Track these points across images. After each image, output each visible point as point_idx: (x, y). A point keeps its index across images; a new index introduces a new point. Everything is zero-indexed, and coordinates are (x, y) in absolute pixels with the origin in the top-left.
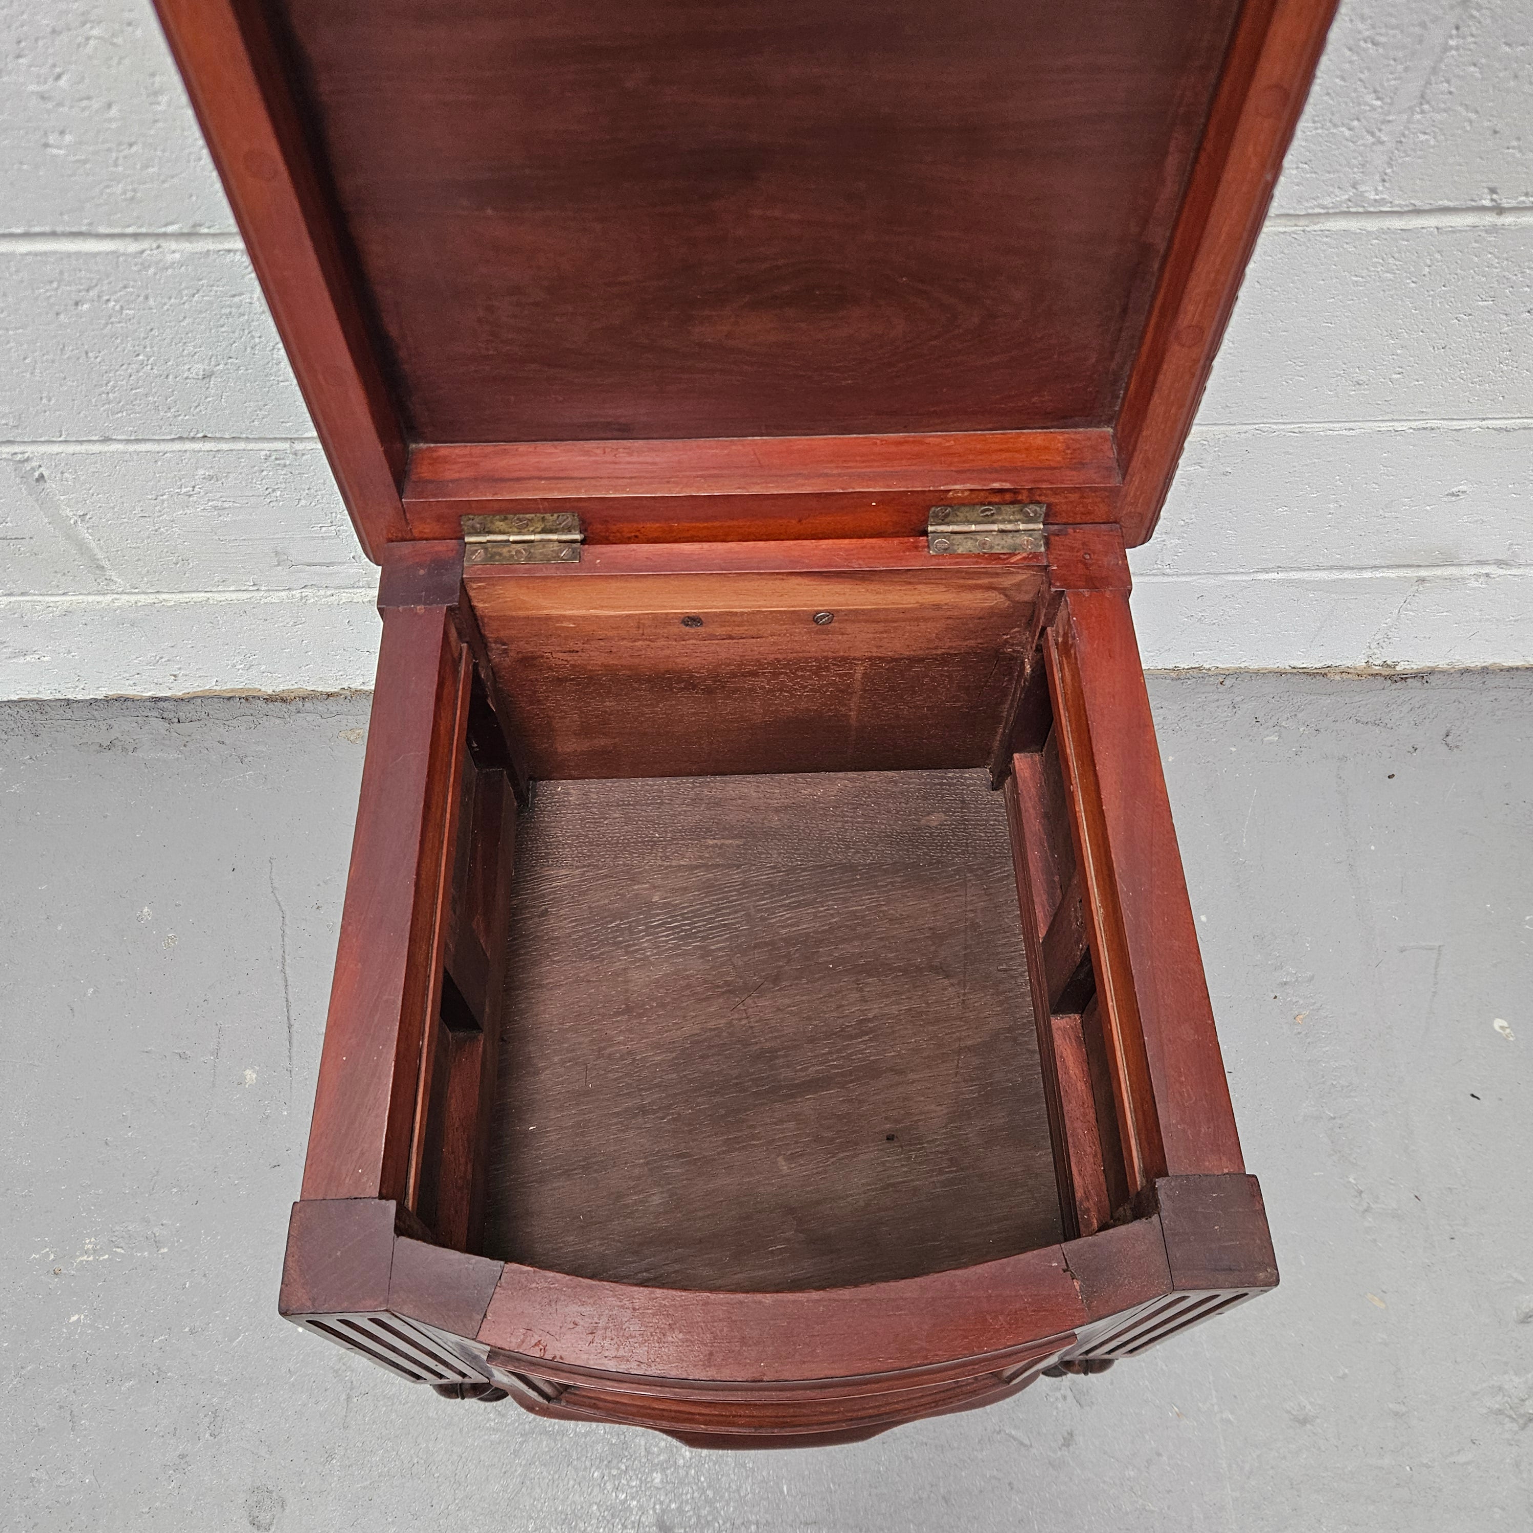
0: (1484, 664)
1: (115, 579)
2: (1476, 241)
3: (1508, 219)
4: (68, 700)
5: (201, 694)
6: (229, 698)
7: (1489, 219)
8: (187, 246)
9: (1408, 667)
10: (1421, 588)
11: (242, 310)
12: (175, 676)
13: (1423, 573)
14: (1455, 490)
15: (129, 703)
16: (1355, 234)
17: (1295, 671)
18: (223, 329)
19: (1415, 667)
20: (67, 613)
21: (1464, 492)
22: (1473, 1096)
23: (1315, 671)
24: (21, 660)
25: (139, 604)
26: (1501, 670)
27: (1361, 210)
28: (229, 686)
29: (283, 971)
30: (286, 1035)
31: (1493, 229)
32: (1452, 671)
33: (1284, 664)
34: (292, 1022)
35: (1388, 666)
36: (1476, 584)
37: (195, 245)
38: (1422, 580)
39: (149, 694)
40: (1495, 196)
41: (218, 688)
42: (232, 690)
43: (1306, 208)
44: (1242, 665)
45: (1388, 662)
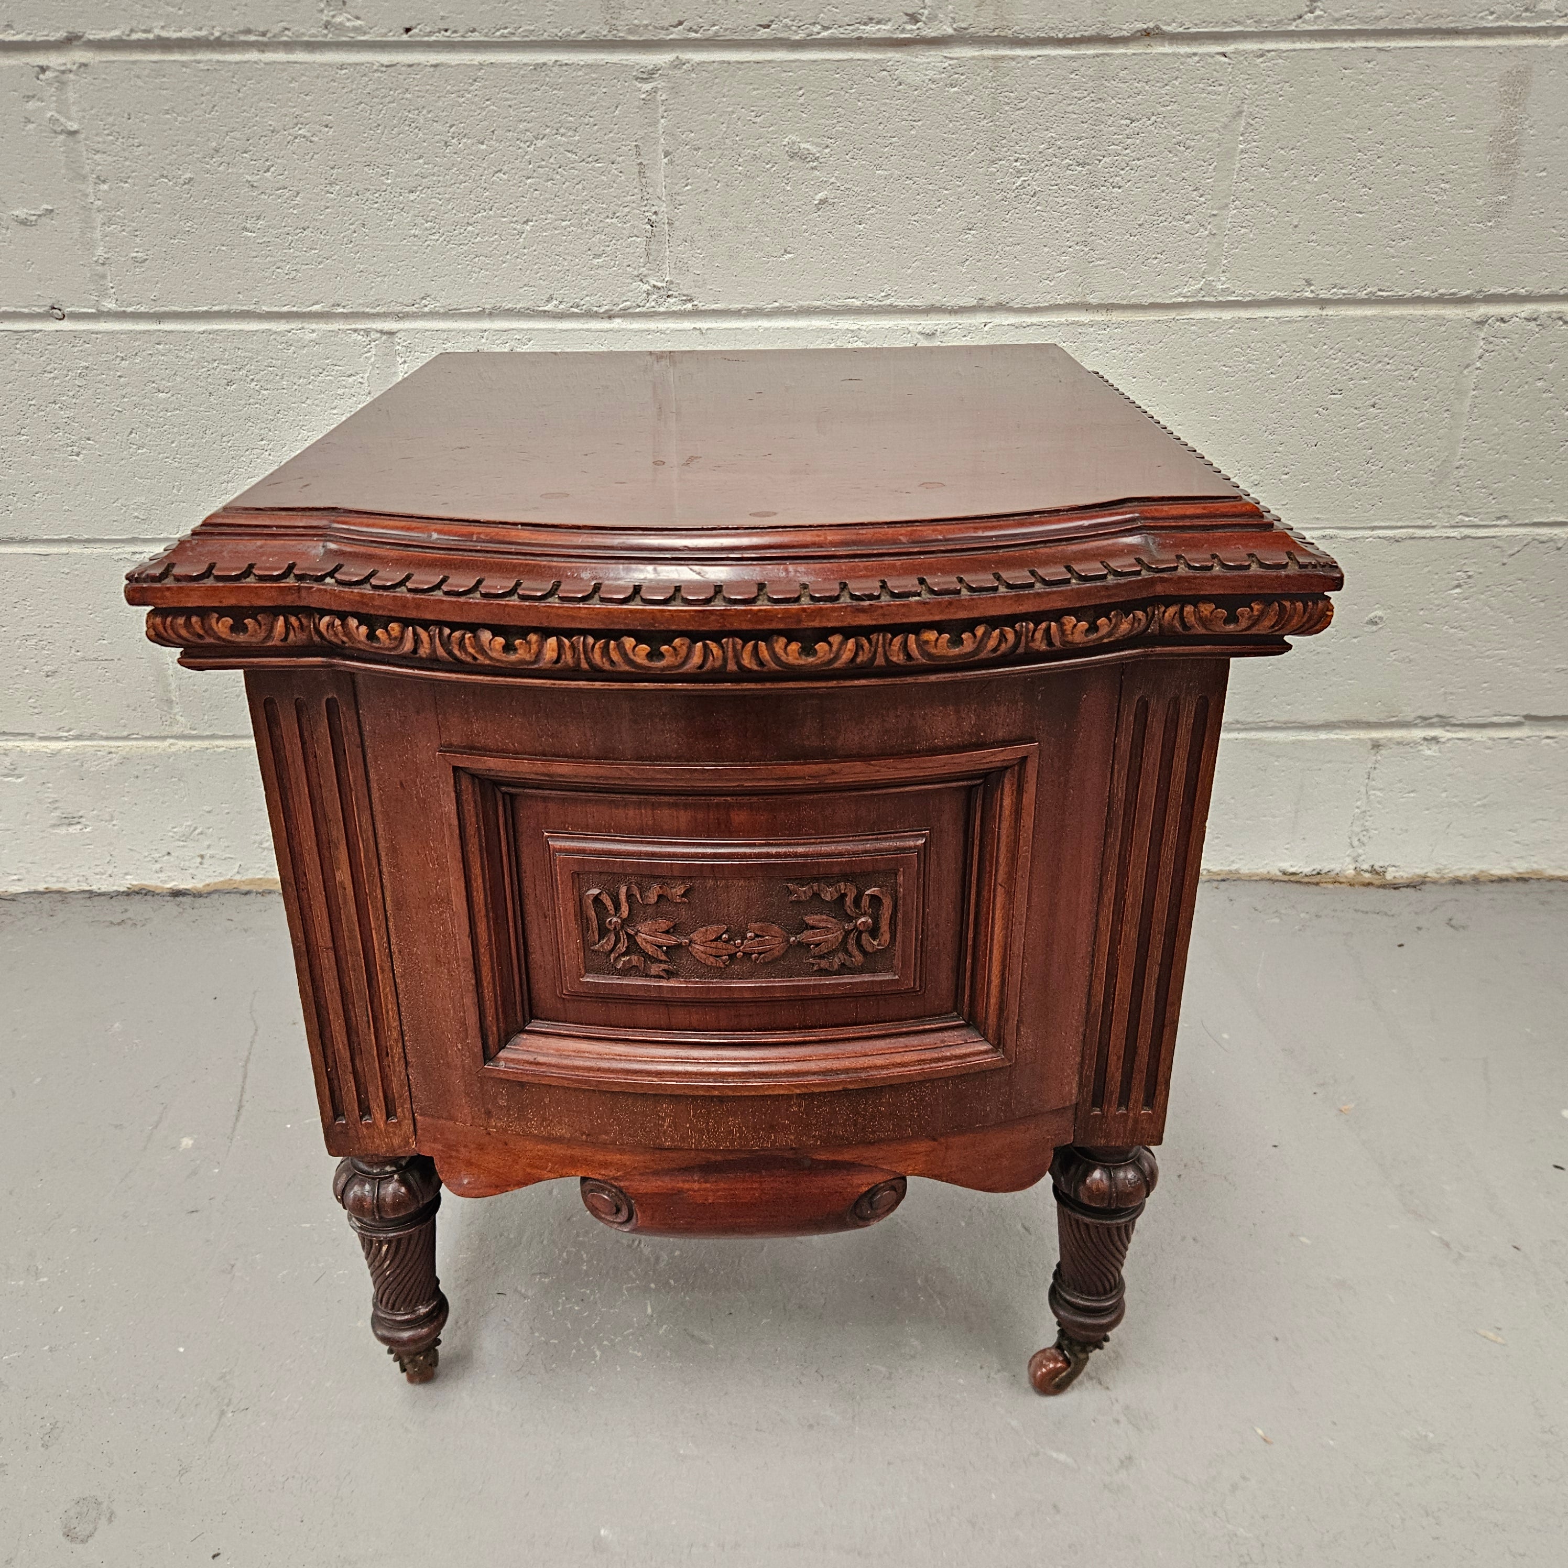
0: (1473, 872)
1: (178, 717)
2: (1310, 332)
3: (1330, 311)
4: (90, 892)
5: (219, 887)
6: (247, 893)
7: (1314, 311)
8: (323, 326)
9: (1397, 875)
10: (1379, 758)
11: (353, 391)
12: (202, 857)
13: (1376, 734)
14: (1372, 615)
15: (149, 898)
16: (1215, 322)
17: (1286, 878)
18: (335, 411)
19: (1405, 875)
20: (125, 759)
21: (1381, 618)
22: (1557, 1167)
23: (1306, 880)
24: (63, 831)
25: (193, 750)
26: (1492, 881)
27: (1213, 299)
28: (250, 875)
29: (245, 1066)
30: (235, 1112)
31: (1321, 321)
32: (1443, 881)
33: (1274, 865)
34: (244, 1103)
35: (1378, 873)
36: (1429, 753)
37: (330, 325)
38: (1376, 746)
39: (170, 885)
40: (1312, 288)
41: (238, 877)
42: (252, 882)
43: (1171, 297)
44: (1234, 867)
45: (1376, 867)
